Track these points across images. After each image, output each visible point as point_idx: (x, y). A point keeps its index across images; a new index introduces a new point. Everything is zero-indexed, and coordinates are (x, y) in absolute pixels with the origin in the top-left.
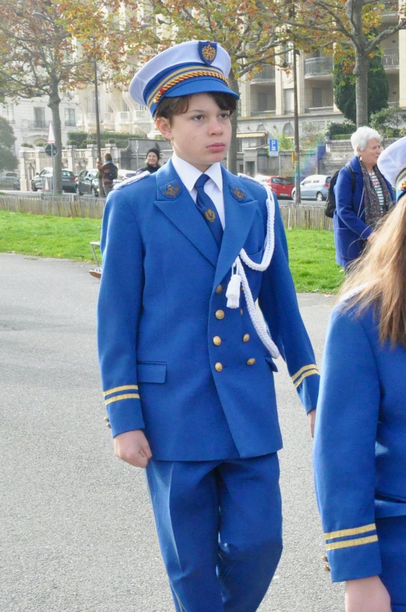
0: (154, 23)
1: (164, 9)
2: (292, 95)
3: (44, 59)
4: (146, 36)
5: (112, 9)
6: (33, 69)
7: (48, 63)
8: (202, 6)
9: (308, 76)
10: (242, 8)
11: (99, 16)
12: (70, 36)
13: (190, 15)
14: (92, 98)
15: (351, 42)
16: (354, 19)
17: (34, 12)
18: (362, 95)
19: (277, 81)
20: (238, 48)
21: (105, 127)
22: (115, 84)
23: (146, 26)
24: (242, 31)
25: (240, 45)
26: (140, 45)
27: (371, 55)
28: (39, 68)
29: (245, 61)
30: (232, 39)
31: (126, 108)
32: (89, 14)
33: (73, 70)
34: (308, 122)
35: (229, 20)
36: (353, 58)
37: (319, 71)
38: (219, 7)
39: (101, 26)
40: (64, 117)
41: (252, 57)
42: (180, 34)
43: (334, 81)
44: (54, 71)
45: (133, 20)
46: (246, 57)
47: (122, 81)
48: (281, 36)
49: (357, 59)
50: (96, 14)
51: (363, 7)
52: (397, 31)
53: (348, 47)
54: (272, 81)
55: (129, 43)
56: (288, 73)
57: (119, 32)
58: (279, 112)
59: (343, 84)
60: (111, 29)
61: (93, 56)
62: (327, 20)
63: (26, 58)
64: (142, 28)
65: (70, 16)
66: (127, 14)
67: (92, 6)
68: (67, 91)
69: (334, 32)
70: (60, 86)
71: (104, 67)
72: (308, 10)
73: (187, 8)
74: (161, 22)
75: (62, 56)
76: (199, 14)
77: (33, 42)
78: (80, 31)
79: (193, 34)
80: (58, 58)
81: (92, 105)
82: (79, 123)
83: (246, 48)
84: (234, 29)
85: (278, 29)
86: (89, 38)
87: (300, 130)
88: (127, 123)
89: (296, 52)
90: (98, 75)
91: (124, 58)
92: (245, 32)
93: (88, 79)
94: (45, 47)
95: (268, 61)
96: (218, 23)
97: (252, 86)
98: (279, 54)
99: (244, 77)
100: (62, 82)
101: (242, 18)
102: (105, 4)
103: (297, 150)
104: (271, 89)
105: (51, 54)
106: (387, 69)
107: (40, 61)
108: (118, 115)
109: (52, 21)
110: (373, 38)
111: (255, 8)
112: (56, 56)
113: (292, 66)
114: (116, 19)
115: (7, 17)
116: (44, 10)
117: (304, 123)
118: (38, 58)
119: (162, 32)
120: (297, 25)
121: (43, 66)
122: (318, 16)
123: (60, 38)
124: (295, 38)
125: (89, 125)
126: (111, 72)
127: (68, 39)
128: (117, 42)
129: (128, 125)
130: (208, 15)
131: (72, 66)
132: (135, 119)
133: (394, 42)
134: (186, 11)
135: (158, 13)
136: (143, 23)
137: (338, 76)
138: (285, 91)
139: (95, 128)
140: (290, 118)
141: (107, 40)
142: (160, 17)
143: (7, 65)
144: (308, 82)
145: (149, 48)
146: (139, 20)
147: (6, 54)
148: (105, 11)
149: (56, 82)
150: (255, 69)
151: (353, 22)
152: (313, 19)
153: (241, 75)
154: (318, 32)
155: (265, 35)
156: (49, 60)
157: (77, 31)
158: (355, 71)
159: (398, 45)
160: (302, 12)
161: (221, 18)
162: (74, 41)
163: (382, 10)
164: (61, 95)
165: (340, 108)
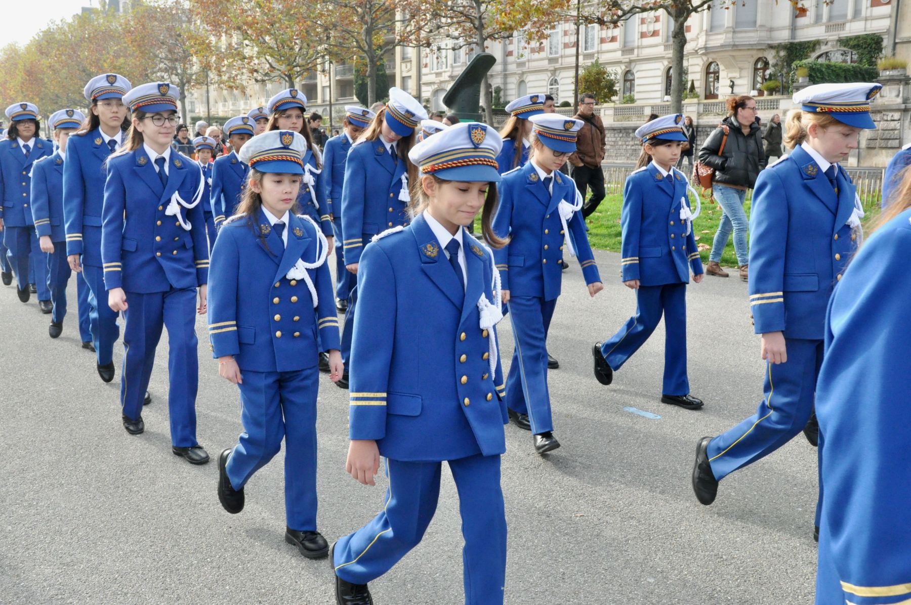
0: (243, 47)
1: (249, 37)
2: (328, 90)
3: (177, 70)
4: (238, 54)
5: (217, 38)
6: (170, 77)
7: (178, 73)
8: (272, 34)
9: (338, 78)
10: (297, 35)
11: (210, 43)
12: (192, 55)
13: (264, 40)
14: (205, 95)
15: (365, 55)
16: (367, 40)
17: (171, 41)
18: (372, 88)
19: (319, 81)
20: (295, 61)
21: (213, 113)
22: (219, 85)
23: (237, 48)
24: (297, 50)
25: (295, 59)
26: (234, 60)
27: (378, 63)
28: (173, 76)
29: (298, 69)
30: (291, 55)
31: (225, 101)
32: (204, 42)
33: (194, 77)
34: (337, 107)
35: (289, 43)
36: (366, 66)
37: (344, 74)
38: (283, 34)
39: (211, 49)
40: (188, 107)
41: (303, 66)
42: (258, 53)
43: (354, 81)
44: (182, 78)
45: (230, 44)
46: (300, 66)
47: (223, 83)
48: (321, 52)
49: (369, 66)
50: (207, 41)
51: (373, 33)
52: (394, 47)
53: (363, 58)
54: (315, 81)
55: (227, 59)
56: (325, 76)
57: (221, 52)
58: (319, 101)
59: (360, 82)
60: (217, 51)
61: (206, 68)
62: (350, 41)
63: (166, 70)
64: (236, 49)
65: (192, 43)
66: (226, 41)
67: (206, 37)
68: (190, 90)
69: (355, 49)
70: (186, 88)
71: (212, 75)
72: (339, 35)
73: (263, 36)
74: (247, 45)
75: (187, 68)
76: (270, 40)
77: (170, 60)
78: (198, 52)
79: (267, 53)
80: (185, 70)
81: (205, 99)
82: (197, 111)
83: (299, 60)
84: (292, 49)
85: (319, 48)
86: (203, 57)
87: (333, 112)
88: (226, 110)
89: (331, 62)
90: (209, 80)
91: (224, 69)
92: (299, 50)
93: (202, 83)
94: (177, 63)
95: (313, 68)
96: (282, 45)
97: (303, 85)
98: (320, 64)
99: (298, 79)
100: (187, 85)
101: (297, 41)
102: (213, 35)
103: (331, 125)
104: (315, 86)
105: (180, 68)
106: (388, 72)
107: (174, 72)
108: (220, 105)
109: (181, 47)
110: (379, 52)
111: (306, 35)
112: (184, 69)
113: (328, 71)
114: (220, 44)
115: (155, 45)
116: (177, 40)
117: (335, 108)
118: (173, 70)
119: (247, 52)
120: (331, 45)
121: (176, 75)
122: (344, 39)
123: (186, 58)
124: (330, 53)
125: (203, 112)
126: (216, 78)
127: (191, 58)
128: (220, 59)
129: (226, 111)
130: (276, 40)
131: (193, 74)
132: (231, 107)
133: (393, 54)
134: (263, 38)
135: (245, 39)
136: (236, 46)
137: (357, 77)
138: (324, 87)
139: (207, 114)
140: (327, 105)
141: (214, 58)
142: (246, 42)
143: (154, 75)
144: (339, 82)
145: (240, 62)
146: (234, 44)
147: (154, 68)
148: (213, 39)
149: (183, 85)
150: (305, 74)
151: (366, 42)
152: (341, 41)
153: (296, 77)
154: (345, 49)
155: (311, 52)
156: (179, 71)
157: (196, 53)
158: (367, 74)
159: (395, 56)
160: (334, 37)
161: (284, 41)
162: (194, 59)
163: (385, 34)
164: (186, 93)
165: (358, 98)
